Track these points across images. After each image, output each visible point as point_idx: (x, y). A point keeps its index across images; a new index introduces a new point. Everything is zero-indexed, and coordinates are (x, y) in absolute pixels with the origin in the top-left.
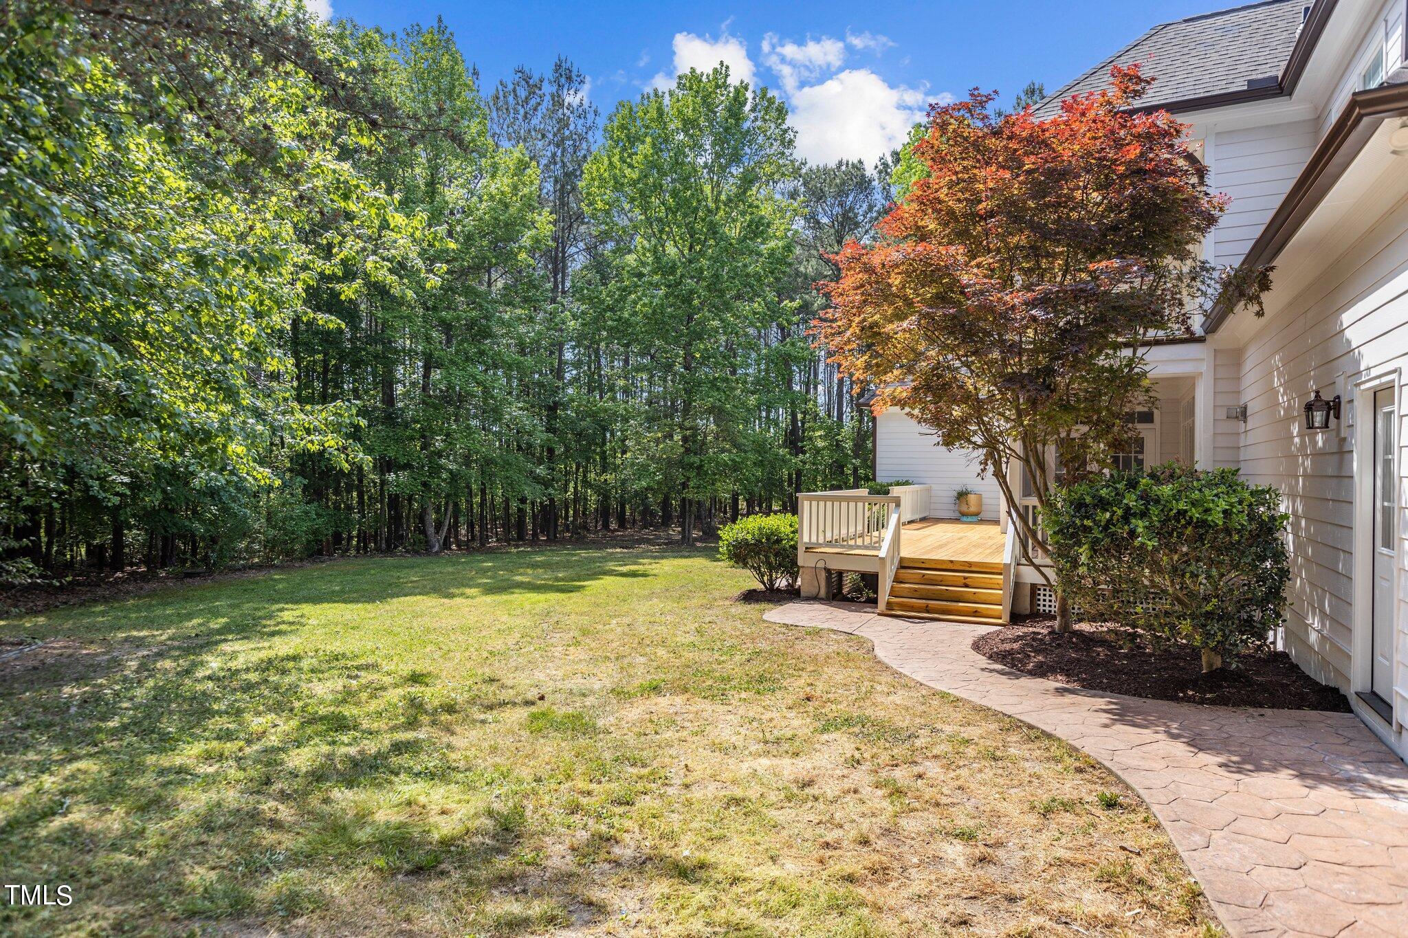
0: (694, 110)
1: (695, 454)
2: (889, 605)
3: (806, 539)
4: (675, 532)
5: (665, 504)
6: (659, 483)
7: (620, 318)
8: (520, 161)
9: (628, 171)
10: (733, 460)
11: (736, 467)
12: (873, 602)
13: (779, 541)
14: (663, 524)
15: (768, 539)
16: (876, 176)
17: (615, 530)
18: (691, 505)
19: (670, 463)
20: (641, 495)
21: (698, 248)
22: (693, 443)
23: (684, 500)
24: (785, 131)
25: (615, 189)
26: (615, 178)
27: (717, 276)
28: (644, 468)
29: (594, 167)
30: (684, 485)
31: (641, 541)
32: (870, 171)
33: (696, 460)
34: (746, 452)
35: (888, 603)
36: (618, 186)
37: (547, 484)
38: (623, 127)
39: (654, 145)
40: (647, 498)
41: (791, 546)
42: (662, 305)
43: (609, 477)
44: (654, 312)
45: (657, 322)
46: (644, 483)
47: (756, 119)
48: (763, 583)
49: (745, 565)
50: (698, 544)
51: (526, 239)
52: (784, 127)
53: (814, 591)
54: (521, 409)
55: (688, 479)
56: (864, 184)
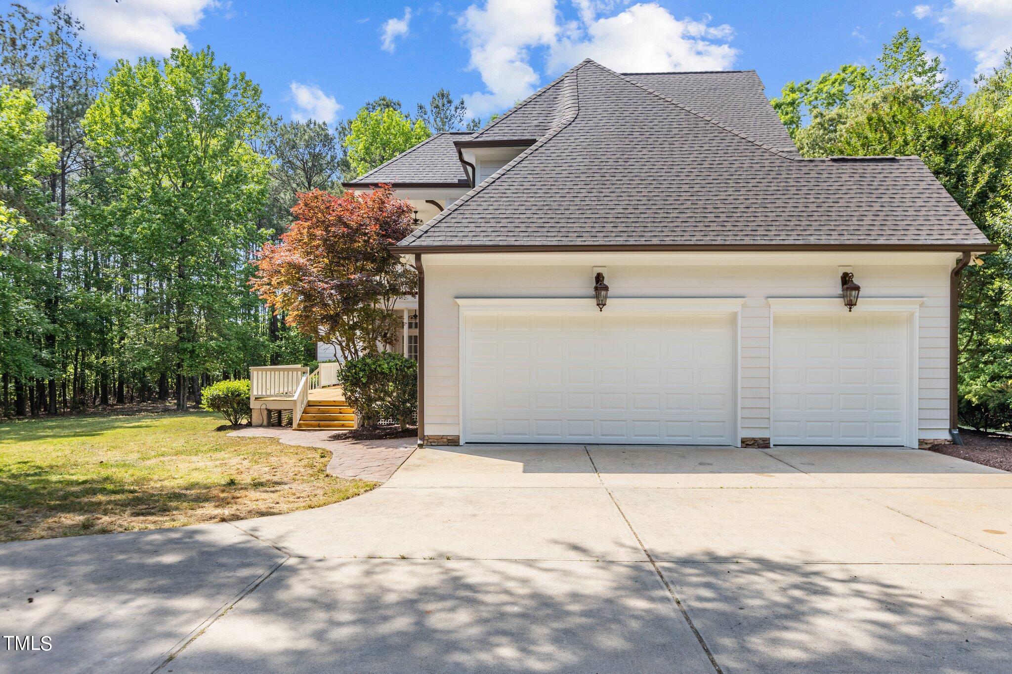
0: (185, 83)
1: (189, 341)
2: (299, 425)
3: (255, 393)
4: (171, 403)
5: (162, 382)
6: (157, 363)
7: (122, 235)
8: (28, 103)
9: (128, 122)
10: (219, 346)
11: (221, 351)
12: (290, 423)
13: (239, 395)
14: (160, 398)
15: (232, 394)
16: (337, 135)
17: (113, 405)
18: (184, 380)
19: (166, 348)
20: (139, 375)
21: (190, 184)
22: (187, 332)
23: (179, 376)
24: (260, 106)
25: (116, 134)
26: (117, 126)
27: (205, 211)
28: (145, 352)
29: (97, 113)
30: (179, 366)
31: (140, 411)
32: (331, 132)
33: (189, 346)
34: (230, 340)
35: (299, 424)
36: (120, 132)
37: (49, 365)
38: (123, 83)
39: (151, 105)
40: (145, 377)
41: (247, 398)
42: (159, 229)
43: (110, 359)
44: (153, 234)
45: (154, 241)
46: (144, 364)
47: (236, 95)
48: (231, 421)
49: (219, 410)
50: (191, 410)
51: (33, 166)
52: (259, 102)
53: (260, 422)
54: (28, 304)
55: (183, 360)
56: (327, 140)
